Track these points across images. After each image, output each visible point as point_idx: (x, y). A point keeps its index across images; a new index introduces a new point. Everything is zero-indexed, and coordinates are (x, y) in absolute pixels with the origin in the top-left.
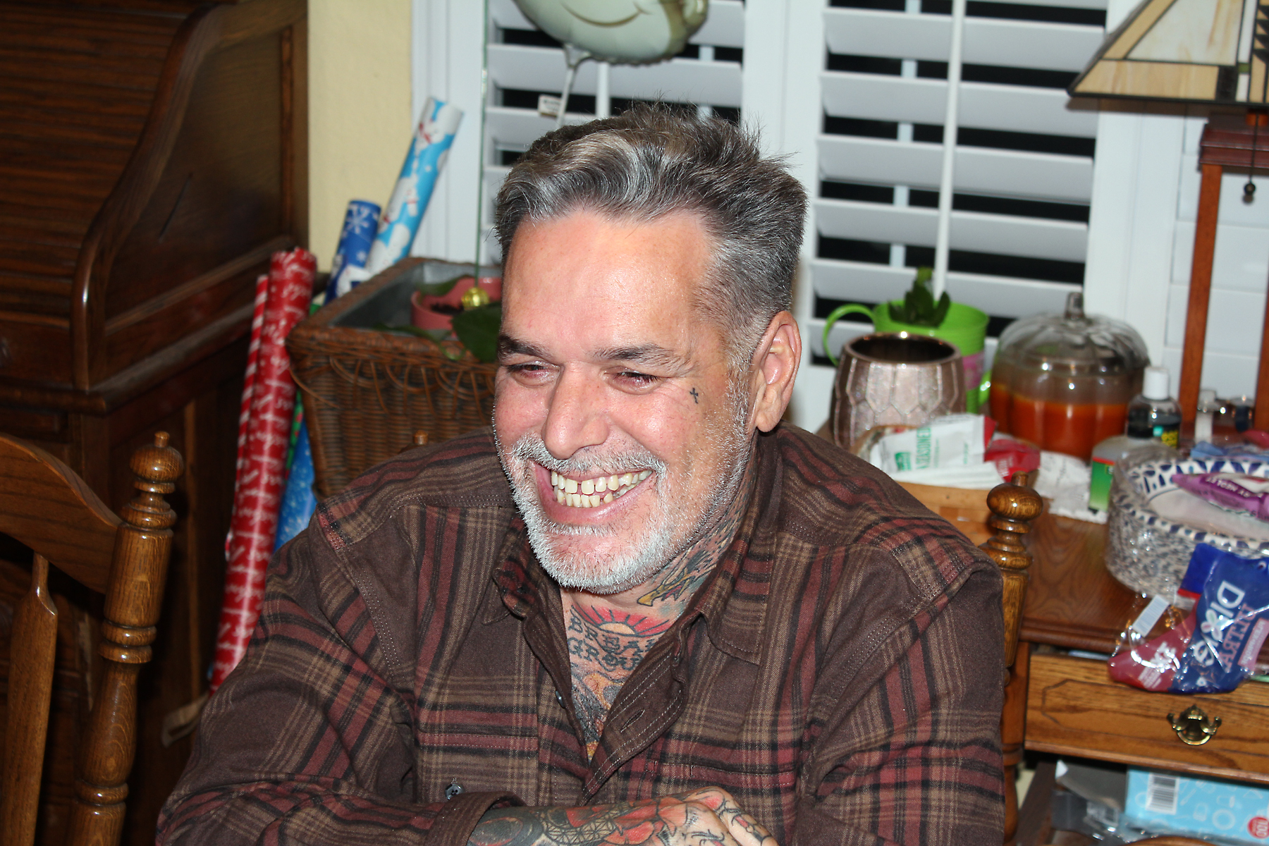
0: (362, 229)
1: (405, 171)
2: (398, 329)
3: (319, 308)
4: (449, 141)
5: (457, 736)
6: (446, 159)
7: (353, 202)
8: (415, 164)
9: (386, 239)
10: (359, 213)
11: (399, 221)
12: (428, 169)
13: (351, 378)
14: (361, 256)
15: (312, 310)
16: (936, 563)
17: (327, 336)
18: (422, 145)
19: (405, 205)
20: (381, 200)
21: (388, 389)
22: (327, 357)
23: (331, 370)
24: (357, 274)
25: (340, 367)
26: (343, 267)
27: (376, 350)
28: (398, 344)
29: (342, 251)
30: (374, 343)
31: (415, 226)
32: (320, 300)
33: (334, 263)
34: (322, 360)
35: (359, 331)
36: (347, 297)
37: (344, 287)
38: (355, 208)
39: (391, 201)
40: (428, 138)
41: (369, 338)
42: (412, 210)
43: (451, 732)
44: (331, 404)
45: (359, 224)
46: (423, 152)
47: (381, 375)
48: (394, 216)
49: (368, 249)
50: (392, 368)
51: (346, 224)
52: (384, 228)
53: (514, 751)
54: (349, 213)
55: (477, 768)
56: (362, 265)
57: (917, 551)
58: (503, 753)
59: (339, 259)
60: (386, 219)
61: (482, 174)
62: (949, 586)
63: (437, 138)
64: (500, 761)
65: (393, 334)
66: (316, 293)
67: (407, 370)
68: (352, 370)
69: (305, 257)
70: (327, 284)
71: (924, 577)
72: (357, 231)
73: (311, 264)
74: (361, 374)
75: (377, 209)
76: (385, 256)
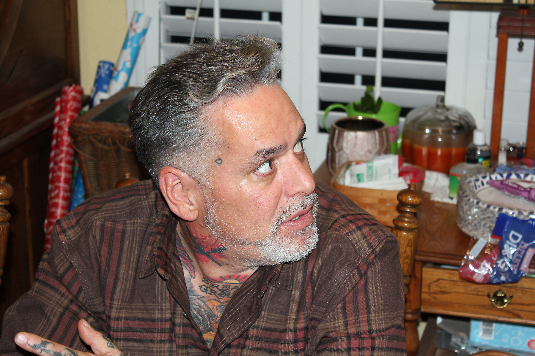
0: (106, 74)
1: (124, 47)
2: (122, 122)
3: (85, 112)
4: (145, 32)
5: (129, 333)
6: (144, 40)
7: (101, 62)
8: (129, 43)
9: (116, 78)
10: (104, 67)
11: (122, 70)
12: (135, 45)
13: (100, 145)
14: (105, 87)
15: (82, 113)
16: (368, 238)
17: (87, 126)
18: (132, 34)
19: (125, 63)
20: (114, 60)
21: (118, 150)
22: (89, 136)
23: (91, 142)
24: (103, 96)
25: (94, 140)
26: (96, 93)
27: (111, 132)
28: (122, 129)
29: (97, 85)
30: (110, 128)
31: (130, 72)
32: (86, 108)
33: (92, 91)
34: (86, 138)
35: (103, 123)
36: (98, 106)
37: (97, 102)
38: (102, 65)
39: (118, 60)
40: (135, 30)
41: (107, 126)
42: (128, 65)
43: (127, 331)
44: (91, 158)
45: (104, 72)
46: (133, 37)
47: (114, 144)
48: (120, 68)
49: (108, 83)
50: (119, 140)
51: (98, 72)
52: (115, 73)
53: (157, 340)
54: (99, 67)
55: (139, 348)
56: (106, 91)
57: (358, 233)
58: (152, 341)
59: (94, 89)
60: (116, 69)
61: (160, 46)
62: (375, 249)
63: (139, 31)
64: (151, 345)
65: (119, 124)
66: (84, 105)
67: (126, 141)
68: (100, 141)
69: (78, 88)
70: (89, 101)
71: (363, 246)
72: (103, 75)
73: (81, 92)
74: (105, 143)
75: (112, 65)
76: (116, 87)
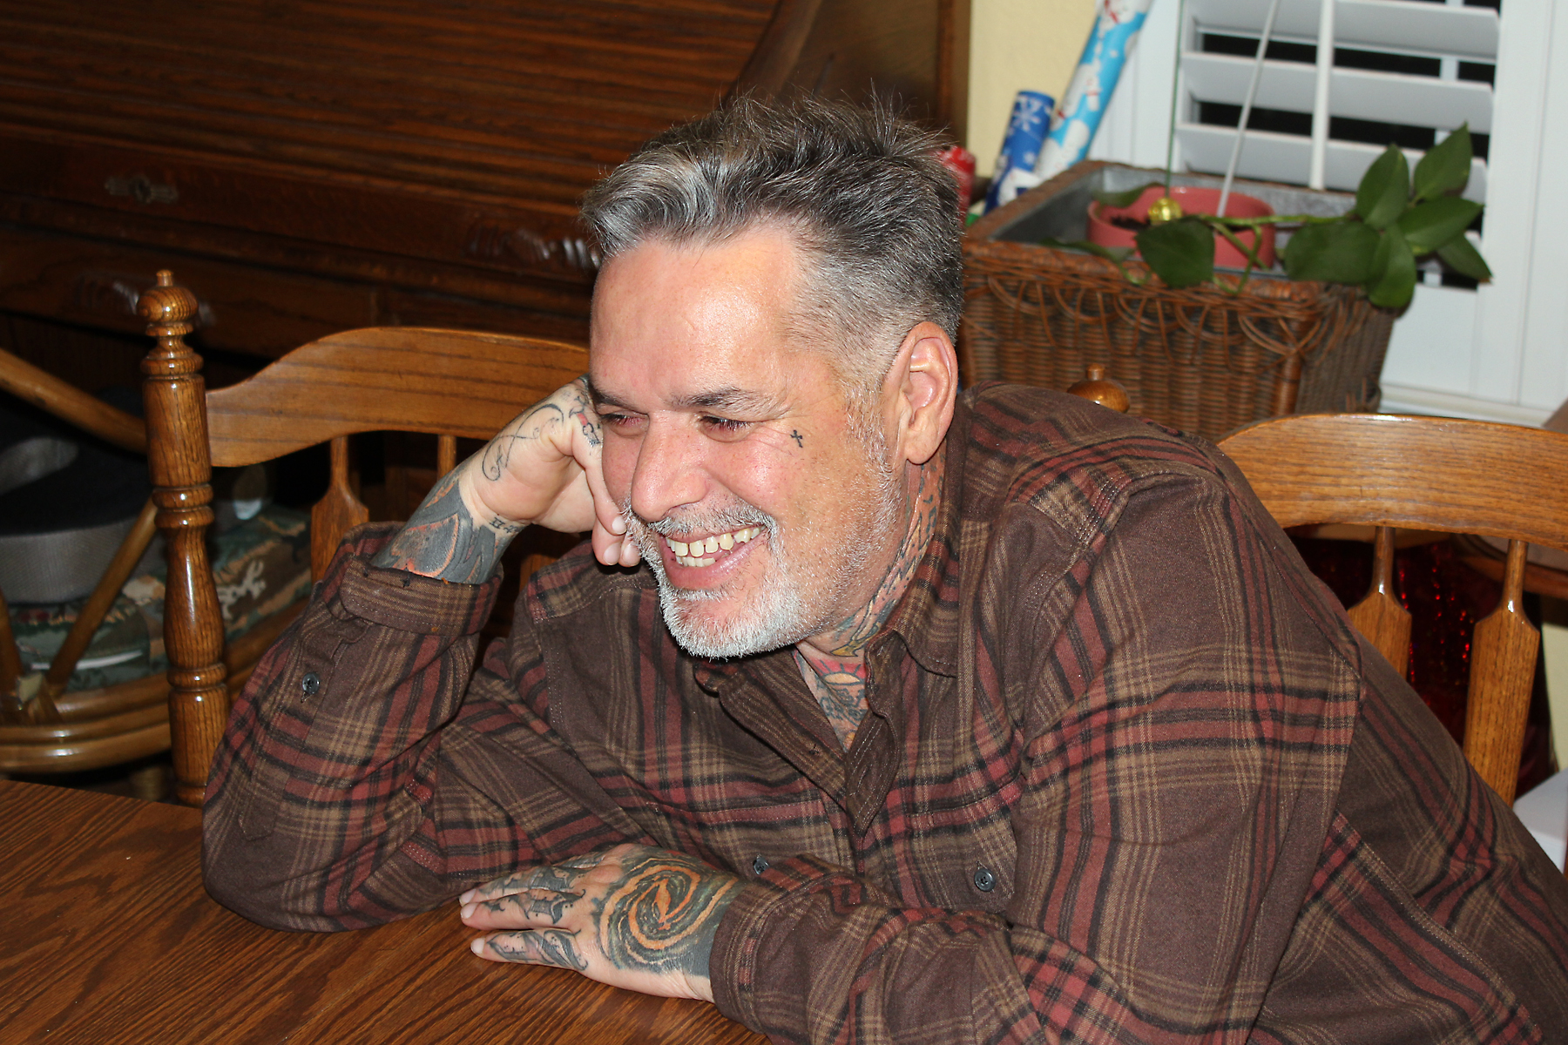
0: (1032, 125)
2: (1070, 245)
3: (977, 219)
4: (1139, 21)
6: (1135, 43)
7: (1022, 93)
8: (1098, 49)
9: (1060, 137)
10: (1029, 105)
11: (1076, 116)
12: (1113, 54)
13: (1013, 302)
14: (1029, 158)
15: (970, 220)
17: (985, 251)
18: (1107, 25)
19: (1084, 97)
20: (1055, 91)
21: (1057, 318)
22: (986, 276)
23: (990, 293)
24: (1022, 178)
25: (1000, 288)
26: (1007, 170)
27: (1044, 270)
28: (1070, 263)
29: (1007, 152)
30: (1041, 261)
31: (1095, 123)
32: (978, 209)
33: (997, 166)
34: (979, 280)
35: (1025, 246)
36: (1011, 205)
37: (1008, 194)
38: (1023, 100)
39: (1068, 92)
40: (1114, 16)
41: (1035, 255)
42: (1093, 103)
44: (988, 333)
45: (1028, 119)
46: (1109, 34)
47: (1049, 300)
48: (1070, 111)
49: (1038, 149)
50: (1063, 292)
51: (1013, 119)
52: (1058, 124)
53: (807, 818)
54: (1017, 106)
56: (1030, 168)
59: (1003, 161)
60: (1060, 114)
61: (1178, 61)
63: (1126, 17)
65: (1065, 251)
66: (973, 201)
67: (1080, 296)
68: (1015, 293)
69: (962, 157)
70: (986, 191)
72: (1026, 128)
73: (969, 166)
74: (1025, 298)
75: (1050, 102)
76: (1058, 158)
